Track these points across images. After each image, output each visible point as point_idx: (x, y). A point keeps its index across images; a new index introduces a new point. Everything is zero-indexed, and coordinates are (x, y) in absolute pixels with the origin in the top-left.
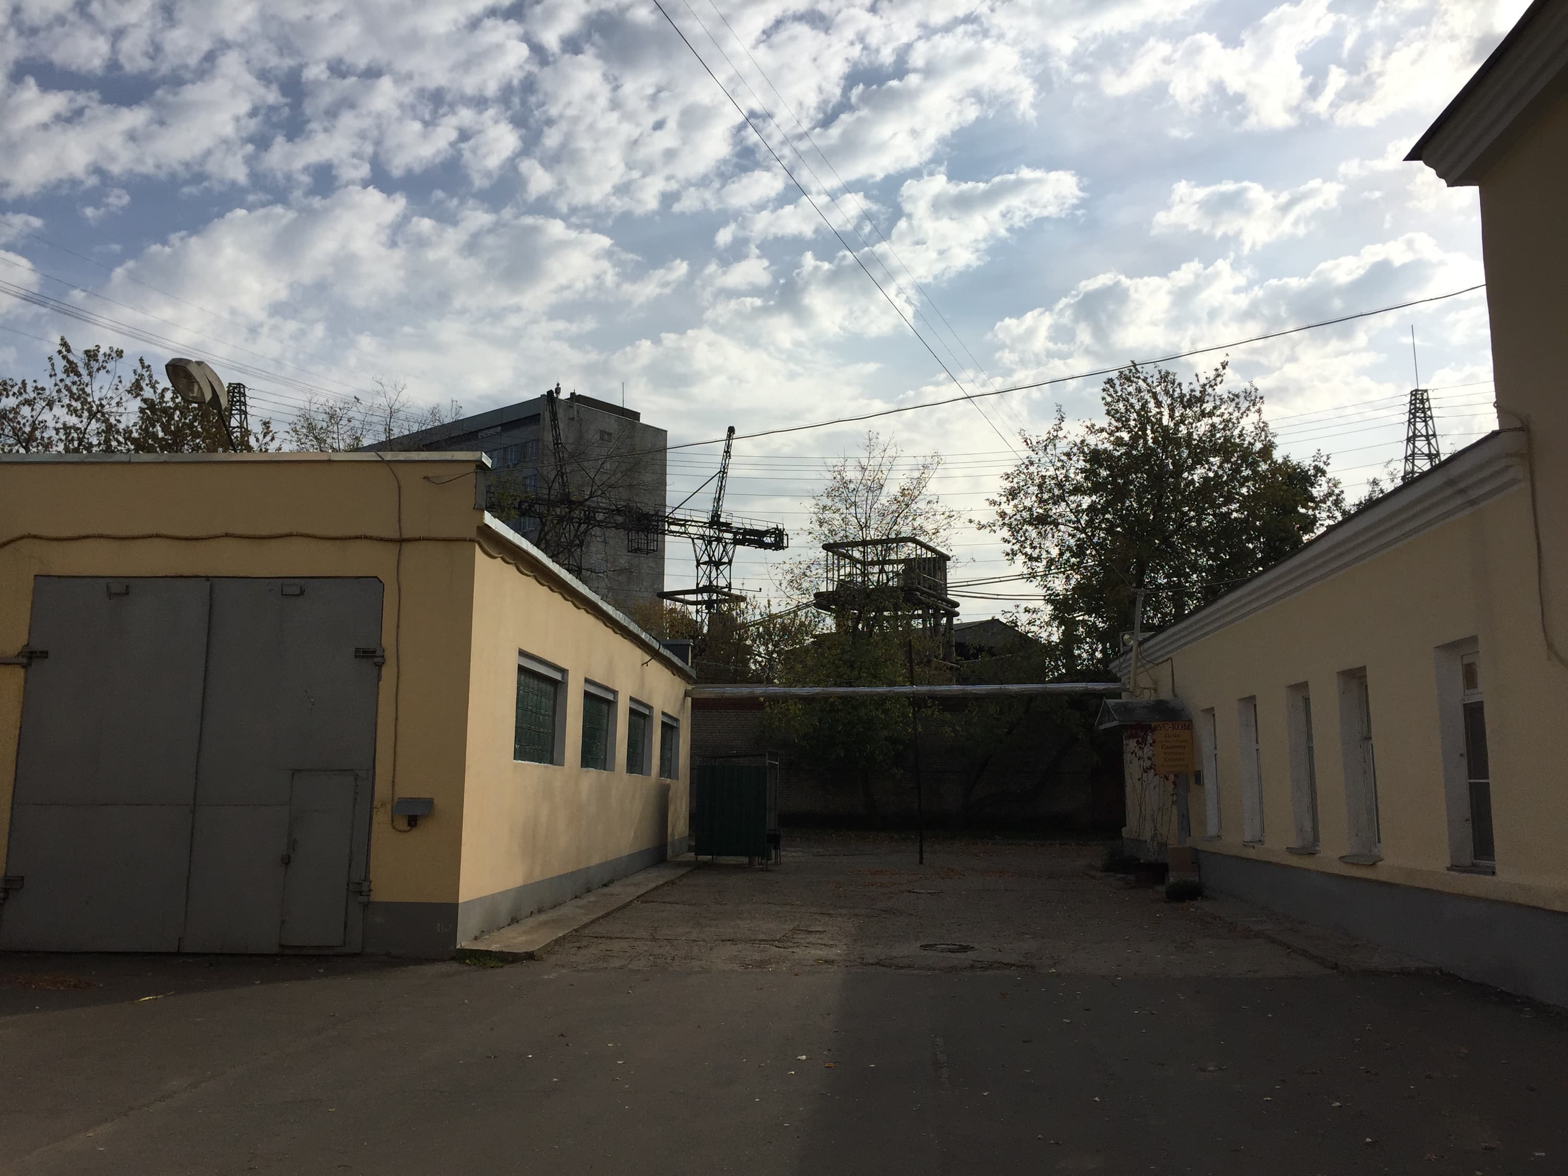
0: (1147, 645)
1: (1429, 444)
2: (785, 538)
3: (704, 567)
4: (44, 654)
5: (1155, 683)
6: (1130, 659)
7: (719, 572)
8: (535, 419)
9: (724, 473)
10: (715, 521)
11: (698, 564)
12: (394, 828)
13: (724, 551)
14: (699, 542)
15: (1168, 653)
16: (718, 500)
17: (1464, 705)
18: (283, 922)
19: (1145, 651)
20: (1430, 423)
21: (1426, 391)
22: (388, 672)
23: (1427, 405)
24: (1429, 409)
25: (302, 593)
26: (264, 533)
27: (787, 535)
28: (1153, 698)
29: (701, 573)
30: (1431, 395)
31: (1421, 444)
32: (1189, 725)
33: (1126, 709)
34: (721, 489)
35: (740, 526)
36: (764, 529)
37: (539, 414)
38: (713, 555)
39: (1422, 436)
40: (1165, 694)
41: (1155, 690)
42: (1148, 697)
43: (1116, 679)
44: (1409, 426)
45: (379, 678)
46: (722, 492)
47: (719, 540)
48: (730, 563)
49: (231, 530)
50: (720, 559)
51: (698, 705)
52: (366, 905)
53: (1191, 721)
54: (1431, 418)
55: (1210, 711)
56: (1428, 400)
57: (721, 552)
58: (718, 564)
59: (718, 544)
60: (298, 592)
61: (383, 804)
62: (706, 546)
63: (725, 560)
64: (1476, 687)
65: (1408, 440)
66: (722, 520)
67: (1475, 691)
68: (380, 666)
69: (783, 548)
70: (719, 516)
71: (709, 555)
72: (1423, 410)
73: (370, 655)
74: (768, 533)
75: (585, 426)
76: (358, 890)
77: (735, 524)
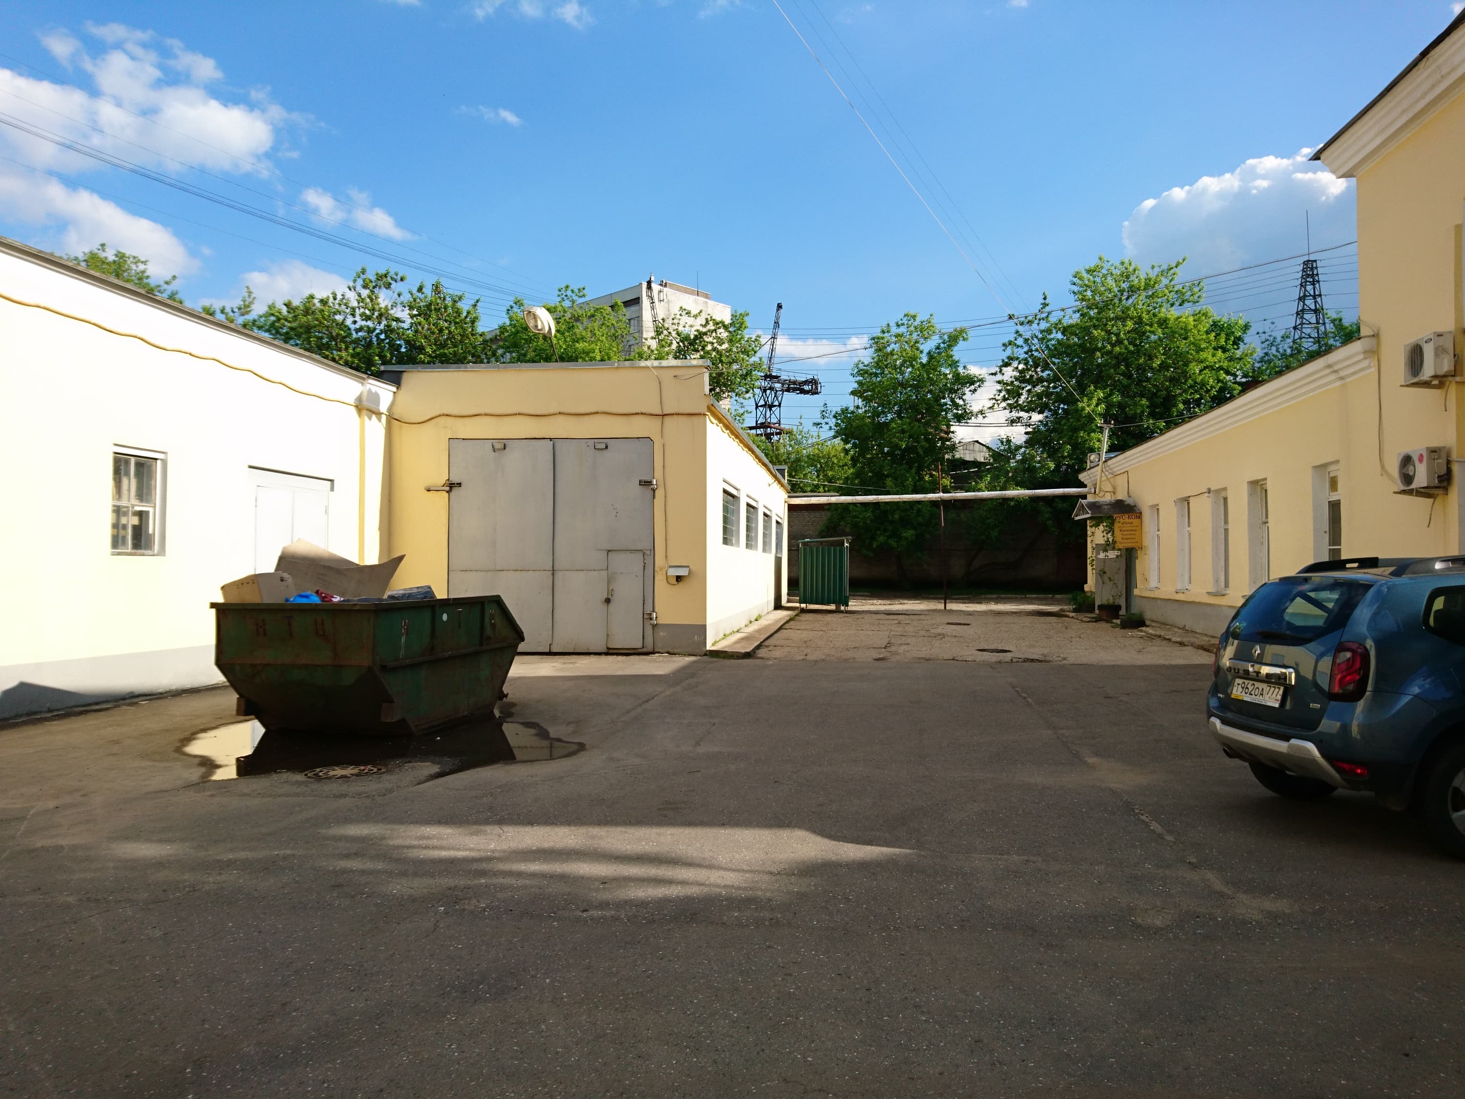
0: (1109, 462)
1: (1316, 302)
2: (819, 386)
3: (761, 409)
4: (459, 485)
5: (1114, 488)
6: (1097, 471)
7: (772, 412)
10: (768, 375)
11: (757, 406)
12: (668, 582)
13: (775, 397)
14: (758, 391)
15: (1125, 468)
17: (1329, 502)
18: (608, 635)
19: (1108, 466)
20: (1317, 286)
21: (1315, 261)
22: (659, 493)
23: (1315, 272)
24: (1317, 275)
25: (607, 447)
26: (582, 411)
27: (821, 384)
28: (1113, 499)
29: (759, 414)
30: (1319, 264)
31: (1310, 303)
32: (1140, 516)
33: (1094, 506)
35: (786, 378)
36: (804, 379)
38: (768, 400)
39: (1310, 295)
40: (1121, 495)
41: (1114, 493)
42: (1108, 498)
43: (1085, 486)
44: (1301, 288)
45: (654, 497)
47: (771, 389)
48: (779, 405)
49: (562, 410)
50: (773, 403)
51: (792, 508)
52: (654, 626)
53: (1141, 513)
54: (1318, 282)
55: (1156, 508)
56: (1316, 268)
57: (773, 398)
58: (771, 406)
59: (771, 392)
60: (604, 447)
61: (661, 569)
62: (763, 394)
63: (777, 403)
64: (1337, 490)
65: (1300, 299)
66: (773, 374)
67: (1335, 493)
68: (654, 490)
69: (817, 393)
70: (771, 371)
71: (764, 400)
72: (1312, 276)
73: (648, 484)
74: (807, 382)
75: (672, 306)
76: (649, 617)
77: (782, 377)
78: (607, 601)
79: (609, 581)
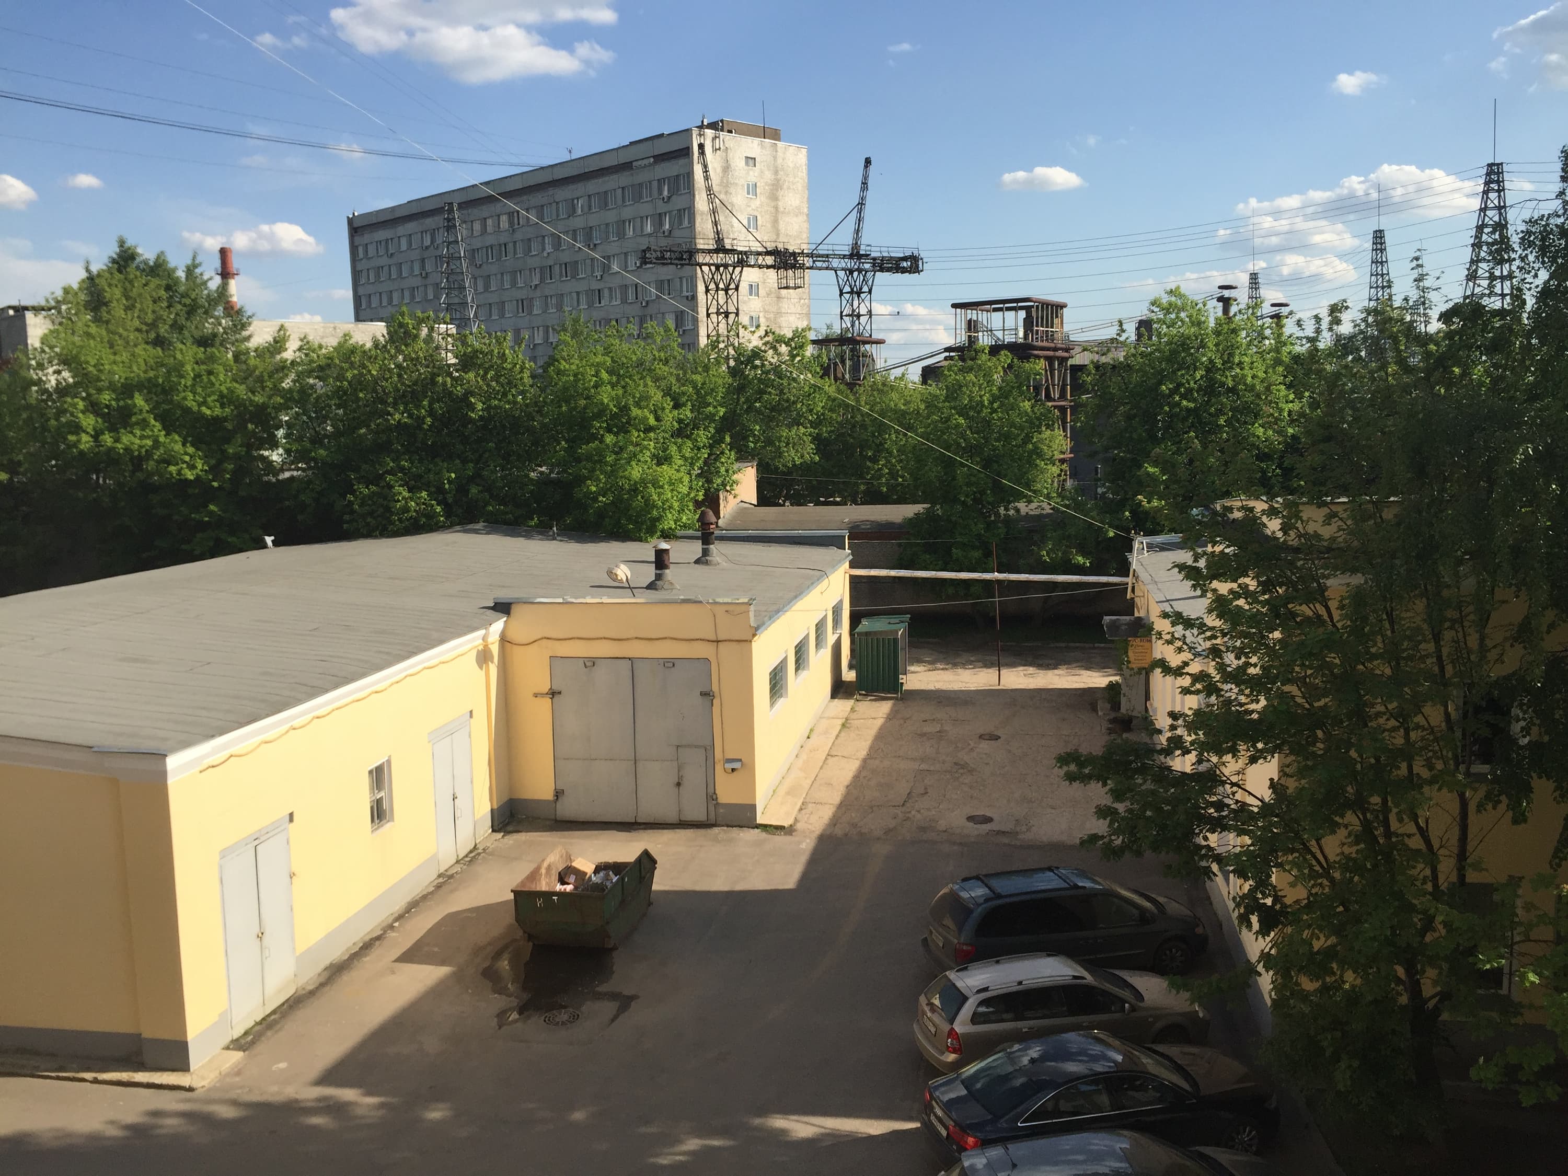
1: (1501, 212)
2: (920, 262)
3: (847, 296)
4: (560, 693)
7: (861, 300)
8: (685, 152)
9: (862, 203)
10: (855, 254)
11: (841, 294)
12: (725, 771)
13: (864, 280)
14: (841, 274)
16: (857, 231)
18: (679, 810)
20: (1502, 193)
21: (1502, 164)
22: (716, 701)
23: (1500, 178)
24: (1503, 181)
25: (674, 665)
26: (654, 637)
27: (922, 259)
29: (844, 302)
30: (1505, 168)
34: (860, 221)
35: (879, 254)
36: (902, 255)
37: (688, 148)
38: (855, 285)
39: (1494, 206)
40: (1144, 610)
44: (1483, 197)
45: (713, 704)
46: (861, 224)
47: (860, 271)
48: (870, 292)
49: (640, 636)
50: (861, 289)
52: (716, 804)
54: (1504, 190)
56: (1502, 173)
57: (862, 280)
58: (859, 294)
59: (859, 274)
61: (719, 762)
62: (848, 277)
63: (866, 289)
65: (1481, 210)
66: (862, 252)
68: (712, 700)
69: (919, 272)
70: (858, 248)
71: (850, 286)
72: (1498, 182)
73: (707, 695)
74: (905, 259)
75: (730, 155)
76: (712, 797)
77: (873, 255)
78: (679, 784)
79: (680, 769)
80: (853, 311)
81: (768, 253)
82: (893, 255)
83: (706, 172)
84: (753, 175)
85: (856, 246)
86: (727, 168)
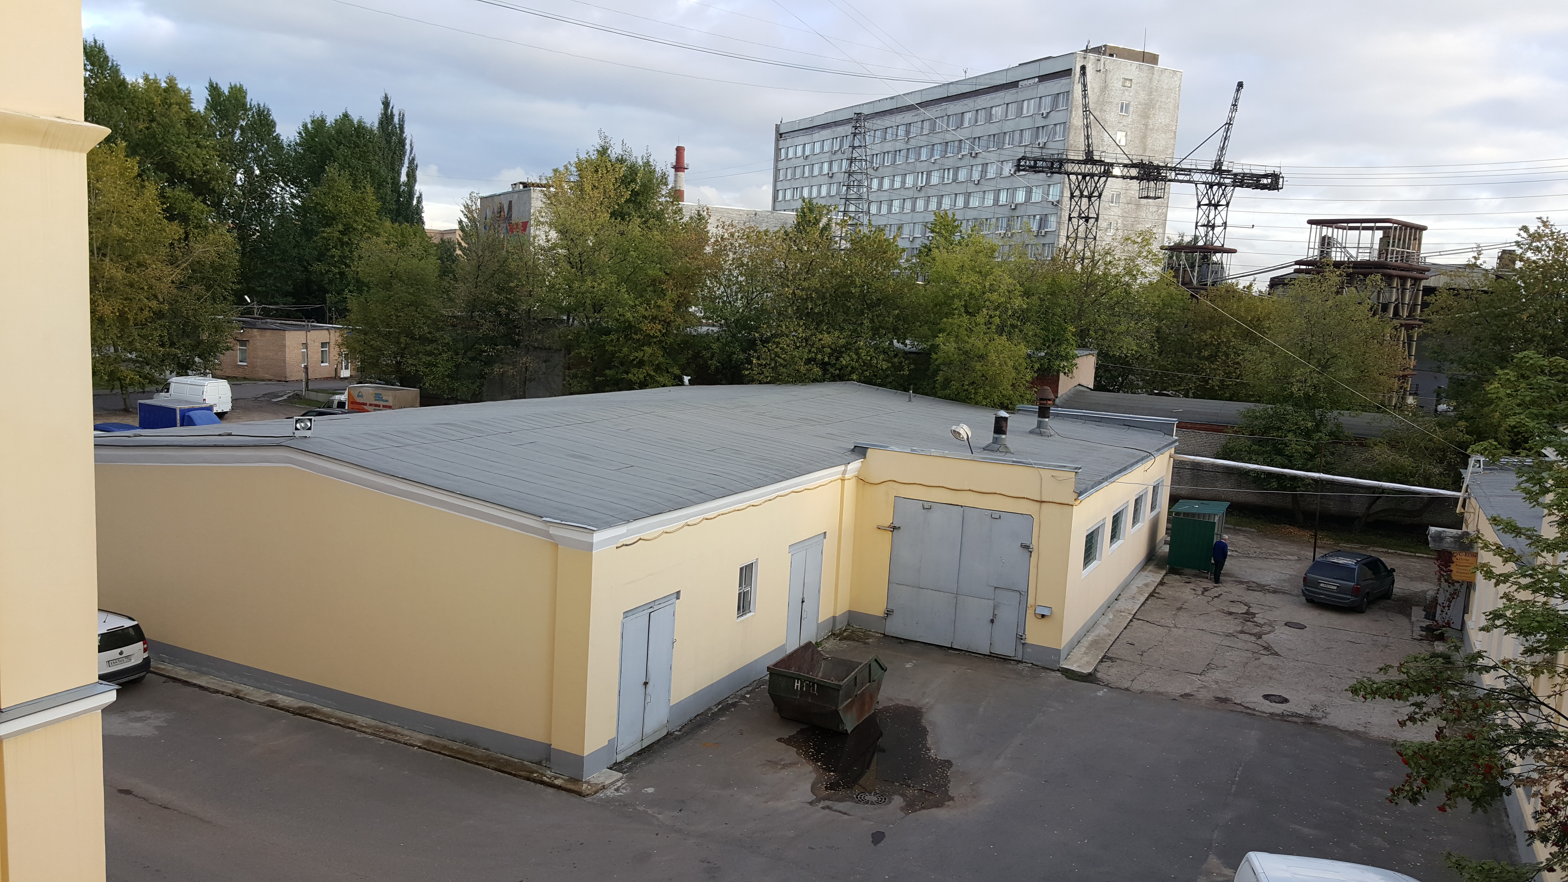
2: (1281, 180)
3: (1205, 208)
4: (899, 528)
7: (1217, 212)
8: (1068, 73)
9: (1230, 124)
10: (1217, 169)
11: (1199, 205)
12: (1035, 616)
13: (1223, 194)
14: (1202, 187)
16: (1222, 149)
18: (991, 643)
22: (1034, 554)
25: (1000, 518)
26: (985, 491)
27: (1283, 177)
34: (1225, 139)
35: (1240, 171)
36: (1263, 173)
37: (1071, 69)
38: (1214, 198)
45: (1031, 557)
46: (1227, 141)
47: (1220, 185)
48: (1227, 205)
50: (1219, 202)
52: (1023, 644)
53: (1477, 553)
57: (1220, 194)
58: (1216, 206)
59: (1219, 188)
60: (998, 517)
61: (1031, 607)
62: (1207, 190)
63: (1223, 202)
66: (1224, 168)
68: (1031, 552)
69: (1278, 189)
70: (1221, 164)
71: (1209, 199)
73: (1026, 547)
74: (1266, 176)
75: (1109, 76)
76: (1020, 638)
77: (1235, 171)
78: (992, 621)
79: (995, 608)
80: (1209, 222)
81: (1133, 166)
82: (1254, 172)
83: (1085, 90)
84: (1128, 97)
85: (1219, 163)
86: (1104, 88)
